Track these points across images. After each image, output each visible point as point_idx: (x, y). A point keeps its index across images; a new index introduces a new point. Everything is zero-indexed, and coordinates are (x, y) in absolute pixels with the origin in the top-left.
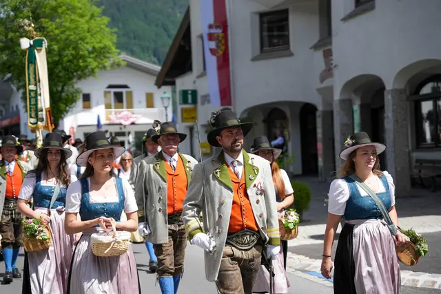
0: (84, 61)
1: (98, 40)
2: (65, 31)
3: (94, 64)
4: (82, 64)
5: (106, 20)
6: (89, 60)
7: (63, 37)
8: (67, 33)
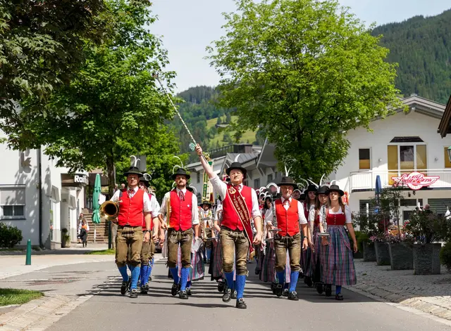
0: (352, 105)
1: (370, 78)
2: (326, 68)
3: (363, 109)
4: (348, 109)
5: (384, 51)
6: (356, 103)
7: (324, 74)
8: (330, 70)
